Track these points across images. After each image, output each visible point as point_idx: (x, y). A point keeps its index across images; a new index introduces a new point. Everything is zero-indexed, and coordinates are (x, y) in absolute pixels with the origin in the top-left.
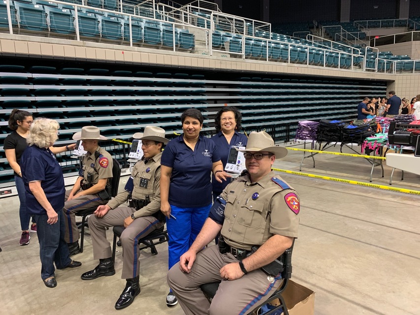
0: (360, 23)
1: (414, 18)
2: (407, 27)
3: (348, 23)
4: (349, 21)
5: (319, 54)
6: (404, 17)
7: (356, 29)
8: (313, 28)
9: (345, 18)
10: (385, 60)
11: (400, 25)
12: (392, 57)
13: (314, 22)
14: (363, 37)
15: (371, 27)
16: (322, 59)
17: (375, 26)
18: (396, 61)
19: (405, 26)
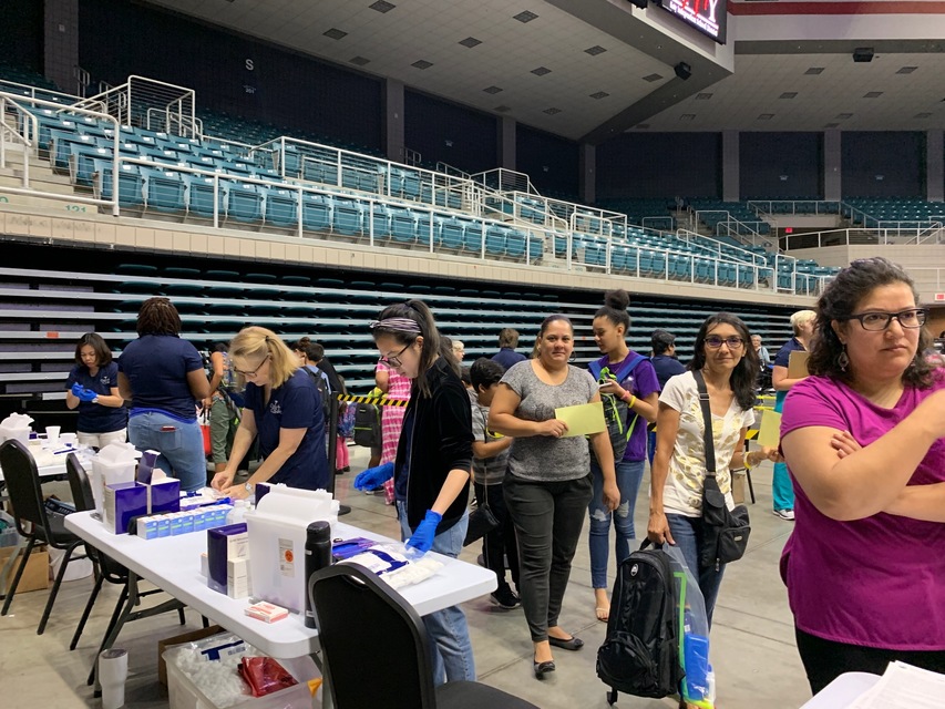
0: (758, 204)
1: (852, 199)
2: (839, 216)
3: (736, 204)
4: (737, 200)
5: (684, 262)
6: (833, 196)
7: (752, 216)
8: (675, 209)
9: (731, 195)
10: (807, 275)
11: (828, 210)
12: (817, 269)
13: (677, 199)
14: (766, 230)
15: (778, 212)
16: (688, 269)
17: (786, 211)
18: (824, 277)
19: (836, 212)
